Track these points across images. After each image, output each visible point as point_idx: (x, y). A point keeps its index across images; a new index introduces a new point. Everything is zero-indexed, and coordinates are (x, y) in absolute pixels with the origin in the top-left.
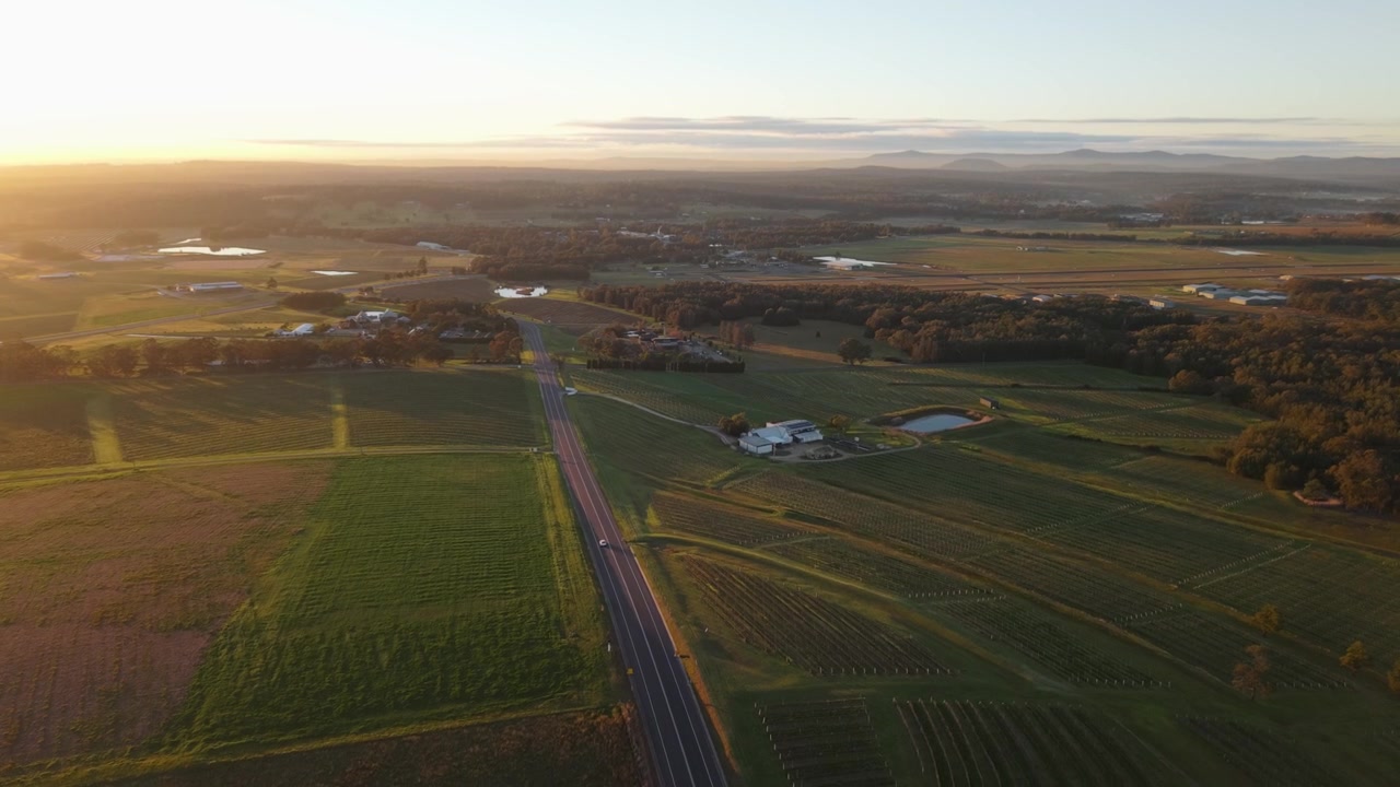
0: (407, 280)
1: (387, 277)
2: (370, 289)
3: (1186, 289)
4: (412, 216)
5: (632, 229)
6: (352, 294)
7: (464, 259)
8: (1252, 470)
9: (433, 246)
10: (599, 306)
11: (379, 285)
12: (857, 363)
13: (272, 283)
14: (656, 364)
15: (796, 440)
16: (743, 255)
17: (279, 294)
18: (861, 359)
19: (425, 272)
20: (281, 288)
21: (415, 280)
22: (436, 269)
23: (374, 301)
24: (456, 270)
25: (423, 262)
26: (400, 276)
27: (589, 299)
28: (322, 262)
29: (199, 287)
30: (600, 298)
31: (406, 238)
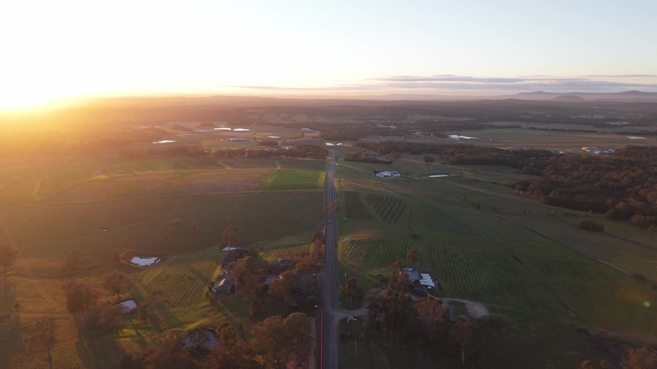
0: (297, 140)
1: (291, 138)
2: (285, 141)
3: (583, 148)
4: (301, 118)
5: (383, 124)
6: (280, 143)
7: (317, 134)
8: (514, 187)
9: (307, 129)
10: (358, 148)
11: (288, 141)
12: (430, 164)
13: (255, 139)
14: (365, 161)
15: (392, 176)
16: (420, 134)
17: (257, 142)
18: (431, 162)
19: (303, 137)
20: (257, 140)
21: (300, 140)
22: (307, 137)
23: (287, 145)
24: (314, 137)
25: (303, 134)
26: (295, 138)
27: (355, 146)
28: (270, 134)
29: (233, 139)
30: (358, 146)
31: (299, 126)
